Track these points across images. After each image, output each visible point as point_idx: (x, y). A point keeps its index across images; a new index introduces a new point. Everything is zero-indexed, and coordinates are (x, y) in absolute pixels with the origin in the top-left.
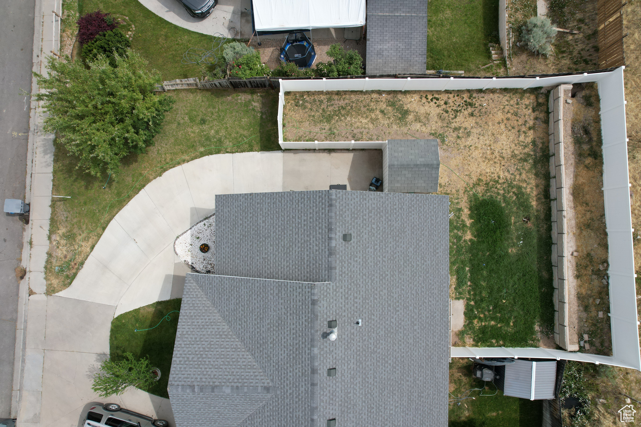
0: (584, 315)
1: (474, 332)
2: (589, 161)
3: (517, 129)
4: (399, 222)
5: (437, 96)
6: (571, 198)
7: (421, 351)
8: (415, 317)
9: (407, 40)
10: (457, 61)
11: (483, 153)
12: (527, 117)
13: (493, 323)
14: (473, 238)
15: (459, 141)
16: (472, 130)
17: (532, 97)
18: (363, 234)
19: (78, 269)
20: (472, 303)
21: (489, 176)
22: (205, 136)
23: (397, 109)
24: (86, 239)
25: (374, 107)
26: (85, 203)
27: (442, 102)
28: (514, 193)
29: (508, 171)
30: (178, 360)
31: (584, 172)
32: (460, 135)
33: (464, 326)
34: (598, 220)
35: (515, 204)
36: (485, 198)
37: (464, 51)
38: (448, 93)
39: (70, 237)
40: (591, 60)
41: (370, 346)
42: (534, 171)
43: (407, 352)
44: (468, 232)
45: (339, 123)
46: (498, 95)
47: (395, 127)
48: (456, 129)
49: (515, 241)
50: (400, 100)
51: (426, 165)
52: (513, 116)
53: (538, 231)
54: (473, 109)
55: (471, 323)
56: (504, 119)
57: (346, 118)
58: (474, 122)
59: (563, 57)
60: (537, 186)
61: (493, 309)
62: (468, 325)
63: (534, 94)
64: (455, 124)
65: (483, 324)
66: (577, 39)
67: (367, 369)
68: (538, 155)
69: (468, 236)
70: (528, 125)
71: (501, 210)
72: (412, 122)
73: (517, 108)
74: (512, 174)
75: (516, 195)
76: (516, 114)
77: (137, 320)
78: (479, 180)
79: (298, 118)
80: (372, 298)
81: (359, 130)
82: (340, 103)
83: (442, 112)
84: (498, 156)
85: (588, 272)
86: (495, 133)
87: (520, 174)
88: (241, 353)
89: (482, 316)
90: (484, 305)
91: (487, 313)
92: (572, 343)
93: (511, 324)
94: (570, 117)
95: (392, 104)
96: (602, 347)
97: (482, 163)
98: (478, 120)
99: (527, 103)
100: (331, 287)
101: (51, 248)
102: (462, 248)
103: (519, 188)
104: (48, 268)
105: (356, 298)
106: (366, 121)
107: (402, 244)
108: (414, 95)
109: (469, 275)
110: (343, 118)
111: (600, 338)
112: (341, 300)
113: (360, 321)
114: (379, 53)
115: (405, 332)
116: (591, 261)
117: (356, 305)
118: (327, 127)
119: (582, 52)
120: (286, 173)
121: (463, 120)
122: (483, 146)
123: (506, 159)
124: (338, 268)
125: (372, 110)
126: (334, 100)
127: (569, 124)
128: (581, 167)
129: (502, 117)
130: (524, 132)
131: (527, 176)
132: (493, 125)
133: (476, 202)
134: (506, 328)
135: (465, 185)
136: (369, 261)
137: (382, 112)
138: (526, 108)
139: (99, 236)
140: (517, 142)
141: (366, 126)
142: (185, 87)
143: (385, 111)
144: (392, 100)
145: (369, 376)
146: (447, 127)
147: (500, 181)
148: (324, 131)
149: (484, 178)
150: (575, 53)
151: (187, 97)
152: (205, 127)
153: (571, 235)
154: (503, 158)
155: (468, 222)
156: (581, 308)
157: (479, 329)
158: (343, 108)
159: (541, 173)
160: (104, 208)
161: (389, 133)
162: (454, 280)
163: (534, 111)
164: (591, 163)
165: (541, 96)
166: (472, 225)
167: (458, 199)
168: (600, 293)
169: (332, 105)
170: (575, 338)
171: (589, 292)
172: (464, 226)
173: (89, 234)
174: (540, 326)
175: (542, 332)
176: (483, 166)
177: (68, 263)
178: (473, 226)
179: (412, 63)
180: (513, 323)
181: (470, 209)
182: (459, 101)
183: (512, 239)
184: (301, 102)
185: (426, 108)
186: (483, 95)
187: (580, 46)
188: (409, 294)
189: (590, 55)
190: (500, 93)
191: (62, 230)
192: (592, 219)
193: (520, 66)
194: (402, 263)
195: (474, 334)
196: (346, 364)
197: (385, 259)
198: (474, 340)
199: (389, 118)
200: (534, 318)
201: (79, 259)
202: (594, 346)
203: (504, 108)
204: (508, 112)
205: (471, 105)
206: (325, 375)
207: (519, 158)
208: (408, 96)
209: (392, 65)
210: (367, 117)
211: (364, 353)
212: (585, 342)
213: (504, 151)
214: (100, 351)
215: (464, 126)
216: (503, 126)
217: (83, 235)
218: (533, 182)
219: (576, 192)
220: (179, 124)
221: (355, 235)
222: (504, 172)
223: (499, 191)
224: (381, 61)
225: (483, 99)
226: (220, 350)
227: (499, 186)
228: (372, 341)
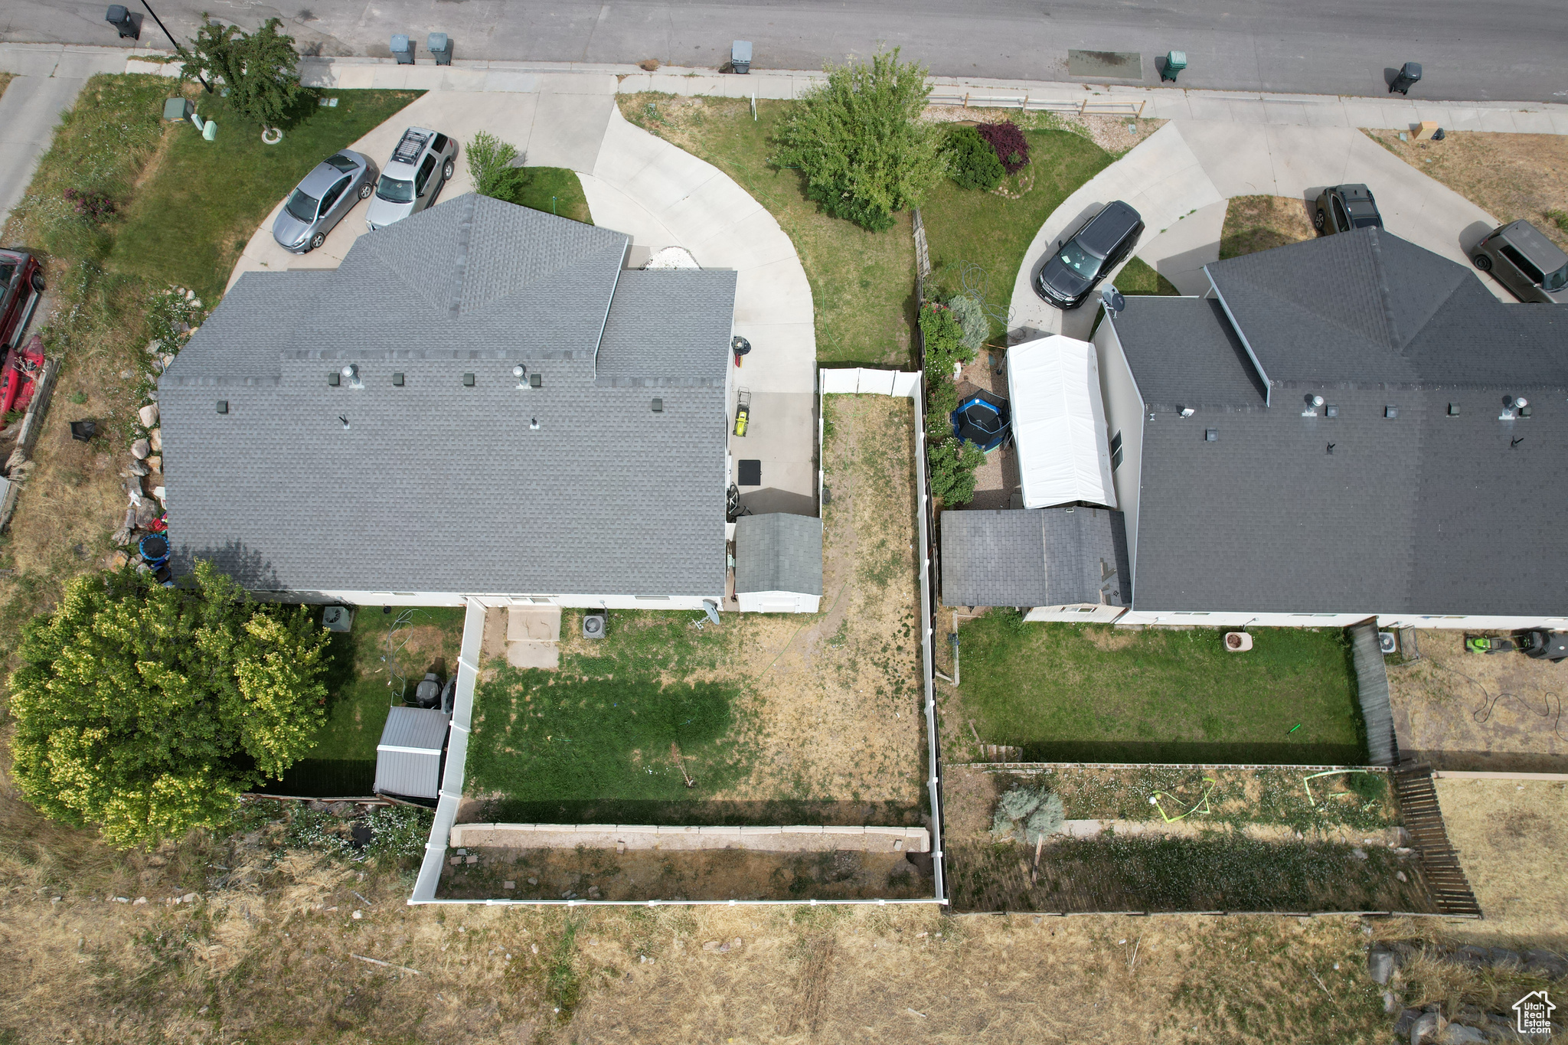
0: (511, 859)
1: (500, 684)
2: (788, 875)
3: (854, 771)
4: (681, 498)
5: (912, 633)
6: (722, 846)
7: (483, 538)
8: (535, 526)
9: (1001, 573)
10: (984, 686)
11: (811, 710)
12: (878, 789)
13: (514, 717)
14: (663, 687)
15: (832, 668)
16: (851, 692)
17: (914, 801)
18: (663, 434)
19: (650, 130)
20: (551, 682)
21: (770, 719)
22: (843, 287)
23: (887, 568)
24: (693, 139)
25: (890, 531)
26: (746, 138)
27: (901, 643)
28: (739, 761)
29: (778, 753)
30: (508, 209)
31: (768, 867)
32: (843, 670)
33: (515, 668)
34: (679, 889)
35: (719, 763)
36: (732, 710)
37: (1004, 702)
38: (918, 652)
39: (697, 120)
40: (979, 900)
41: (500, 443)
42: (777, 799)
43: (483, 510)
44: (674, 680)
45: (862, 477)
46: (917, 740)
47: (857, 563)
48: (854, 665)
49: (654, 761)
50: (902, 572)
51: (777, 570)
52: (878, 765)
53: (669, 803)
54: (889, 694)
55: (518, 679)
56: (874, 750)
57: (870, 486)
58: (868, 695)
59: (989, 857)
60: (750, 804)
61: (537, 718)
62: (515, 674)
63: (919, 803)
64: (862, 664)
65: (514, 701)
66: (1022, 879)
67: (467, 438)
68: (807, 807)
69: (666, 679)
70: (861, 791)
71: (709, 737)
72: (866, 591)
73: (893, 774)
74: (773, 760)
75: (736, 764)
76: (882, 770)
77: (569, 199)
78: (764, 701)
79: (871, 416)
80: (568, 448)
81: (851, 506)
82: (896, 478)
83: (884, 641)
84: (805, 735)
85: (586, 868)
86: (848, 732)
87: (772, 774)
88: (508, 284)
89: (528, 698)
90: (546, 701)
91: (532, 707)
92: (464, 836)
93: (508, 750)
94: (873, 847)
95: (896, 560)
96: (452, 886)
97: (793, 707)
98: (870, 703)
99: (903, 791)
100: (588, 379)
101: (683, 98)
102: (647, 669)
103: (748, 772)
104: (654, 95)
105: (571, 421)
106: (866, 518)
107: (647, 502)
108: (912, 596)
109: (600, 679)
110: (871, 482)
111: (469, 883)
112: (569, 395)
113: (537, 427)
114: (977, 531)
115: (514, 507)
116: (606, 873)
117: (560, 419)
118: (856, 459)
119: (995, 886)
120: (781, 397)
121: (871, 677)
122: (823, 711)
123: (799, 750)
124: (614, 390)
125: (884, 527)
126: (901, 469)
127: (857, 847)
128: (776, 863)
129: (877, 746)
130: (848, 785)
131: (768, 787)
132: (861, 730)
133: (724, 693)
134: (502, 740)
135: (755, 676)
136: (623, 443)
137: (883, 543)
138: (894, 790)
139: (696, 154)
140: (831, 770)
141: (858, 518)
142: (919, 260)
143: (883, 549)
144: (903, 559)
145: (456, 442)
146: (858, 649)
147: (760, 737)
148: (850, 454)
149: (766, 708)
150: (994, 875)
151: (904, 263)
152: (856, 287)
153: (656, 842)
154: (803, 745)
155: (691, 680)
156: (523, 854)
157: (506, 693)
158: (887, 483)
159: (774, 812)
160: (737, 160)
161: (847, 554)
162: (593, 654)
163: (887, 803)
164: (783, 880)
165: (916, 815)
166: (686, 688)
167: (732, 663)
168: (548, 886)
169: (893, 466)
170: (473, 842)
171: (551, 869)
172: (685, 673)
173: (701, 142)
174: (499, 800)
175: (489, 803)
176: (789, 708)
177: (660, 118)
178: (683, 687)
179: (963, 582)
180: (510, 753)
181: (713, 684)
182: (904, 671)
183: (657, 755)
184: (896, 420)
185: (891, 615)
186: (916, 711)
187: (1008, 884)
188: (571, 516)
189: (990, 899)
190: (920, 745)
191: (707, 111)
192: (681, 878)
193: (973, 786)
194: (618, 502)
195: (498, 684)
196: (477, 404)
197: (625, 473)
198: (488, 684)
199: (872, 554)
200: (514, 790)
201: (664, 130)
202: (456, 874)
203: (893, 750)
204: (885, 757)
205: (898, 691)
206: (467, 370)
207: (803, 773)
208: (911, 586)
209: (958, 550)
210: (873, 519)
211: (491, 433)
212: (464, 857)
213: (815, 746)
214: (529, 156)
215: (859, 678)
216: (859, 746)
217: (699, 136)
218: (758, 797)
219: (732, 856)
220: (861, 253)
221: (661, 420)
222: (777, 744)
223: (743, 735)
224: (965, 533)
225: (908, 711)
226: (515, 260)
227: (751, 734)
228: (506, 448)
